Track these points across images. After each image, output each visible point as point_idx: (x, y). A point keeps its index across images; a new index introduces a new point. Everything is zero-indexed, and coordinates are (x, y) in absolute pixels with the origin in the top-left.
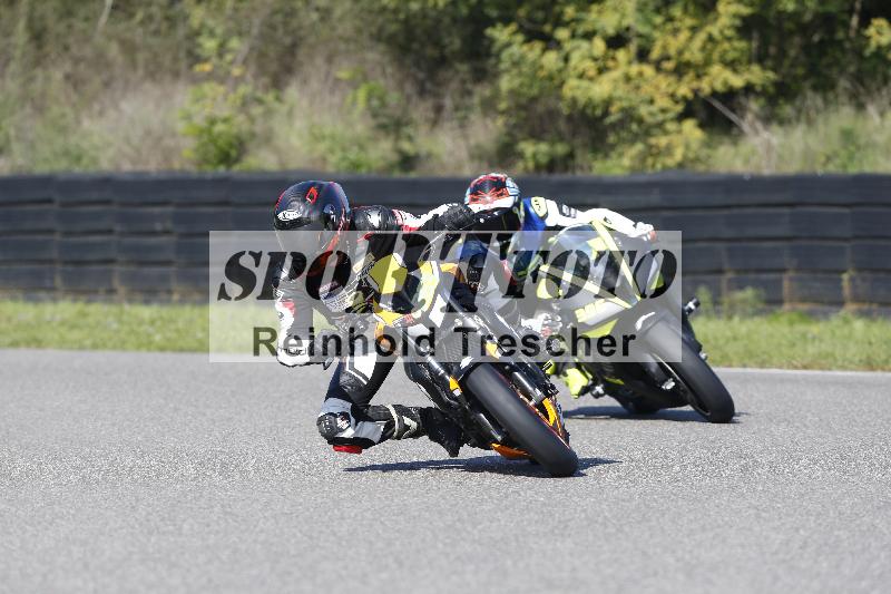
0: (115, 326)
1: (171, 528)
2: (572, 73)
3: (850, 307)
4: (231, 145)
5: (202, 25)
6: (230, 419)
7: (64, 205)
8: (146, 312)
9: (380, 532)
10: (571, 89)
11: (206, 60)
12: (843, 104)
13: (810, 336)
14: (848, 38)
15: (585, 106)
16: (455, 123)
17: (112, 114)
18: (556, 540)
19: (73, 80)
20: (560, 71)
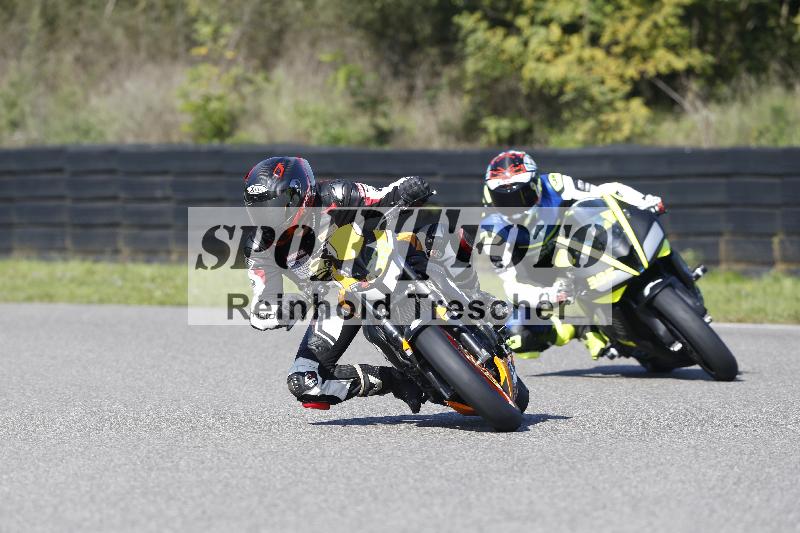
0: (120, 283)
1: (169, 464)
2: (531, 56)
3: (780, 267)
4: (224, 121)
5: (199, 13)
6: (222, 367)
7: (75, 174)
8: (147, 270)
9: (358, 468)
10: (531, 71)
11: (201, 44)
12: (774, 84)
13: (743, 293)
14: (779, 26)
15: (542, 87)
16: (426, 102)
17: (117, 92)
18: (515, 477)
19: (82, 62)
20: (520, 55)
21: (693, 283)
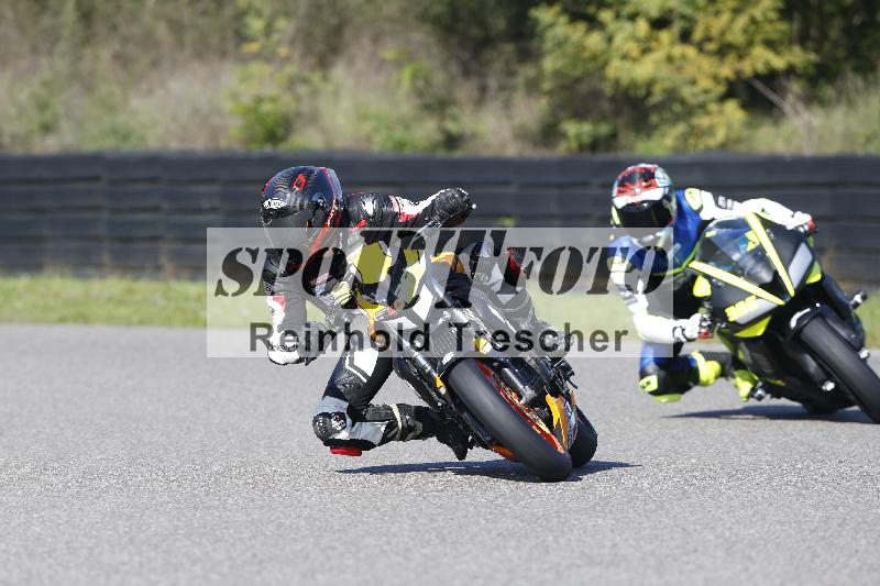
0: (162, 303)
2: (616, 53)
4: (278, 125)
5: (250, 5)
7: (113, 182)
8: (192, 288)
10: (615, 70)
11: (253, 40)
15: (627, 88)
16: (500, 104)
17: (159, 92)
19: (121, 60)
20: (604, 52)
21: (849, 312)
